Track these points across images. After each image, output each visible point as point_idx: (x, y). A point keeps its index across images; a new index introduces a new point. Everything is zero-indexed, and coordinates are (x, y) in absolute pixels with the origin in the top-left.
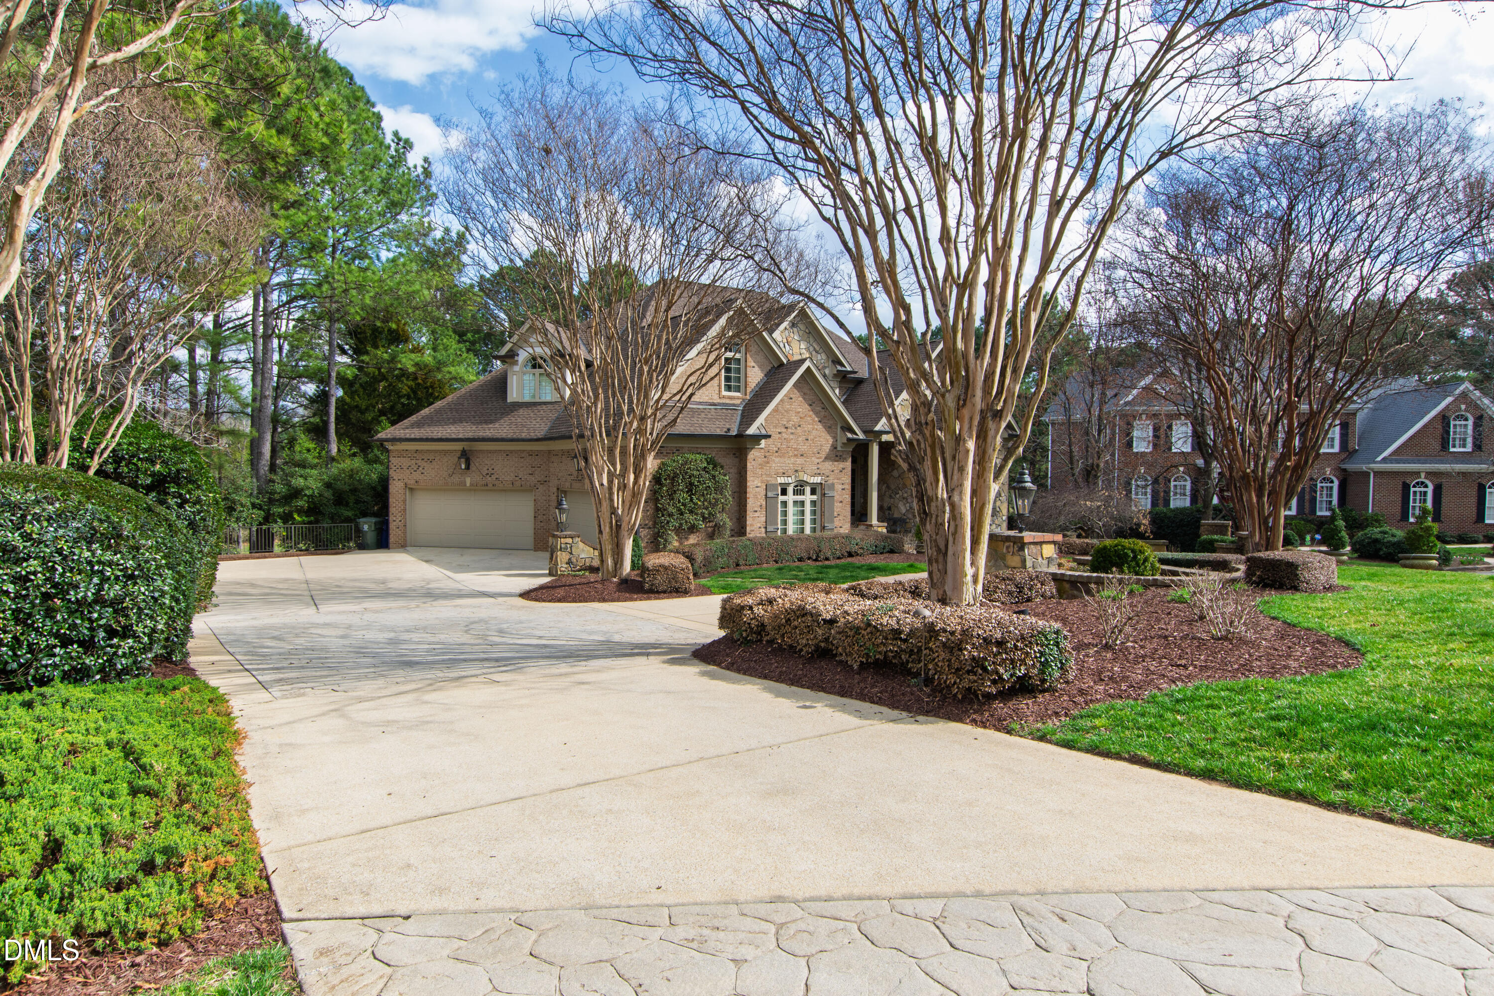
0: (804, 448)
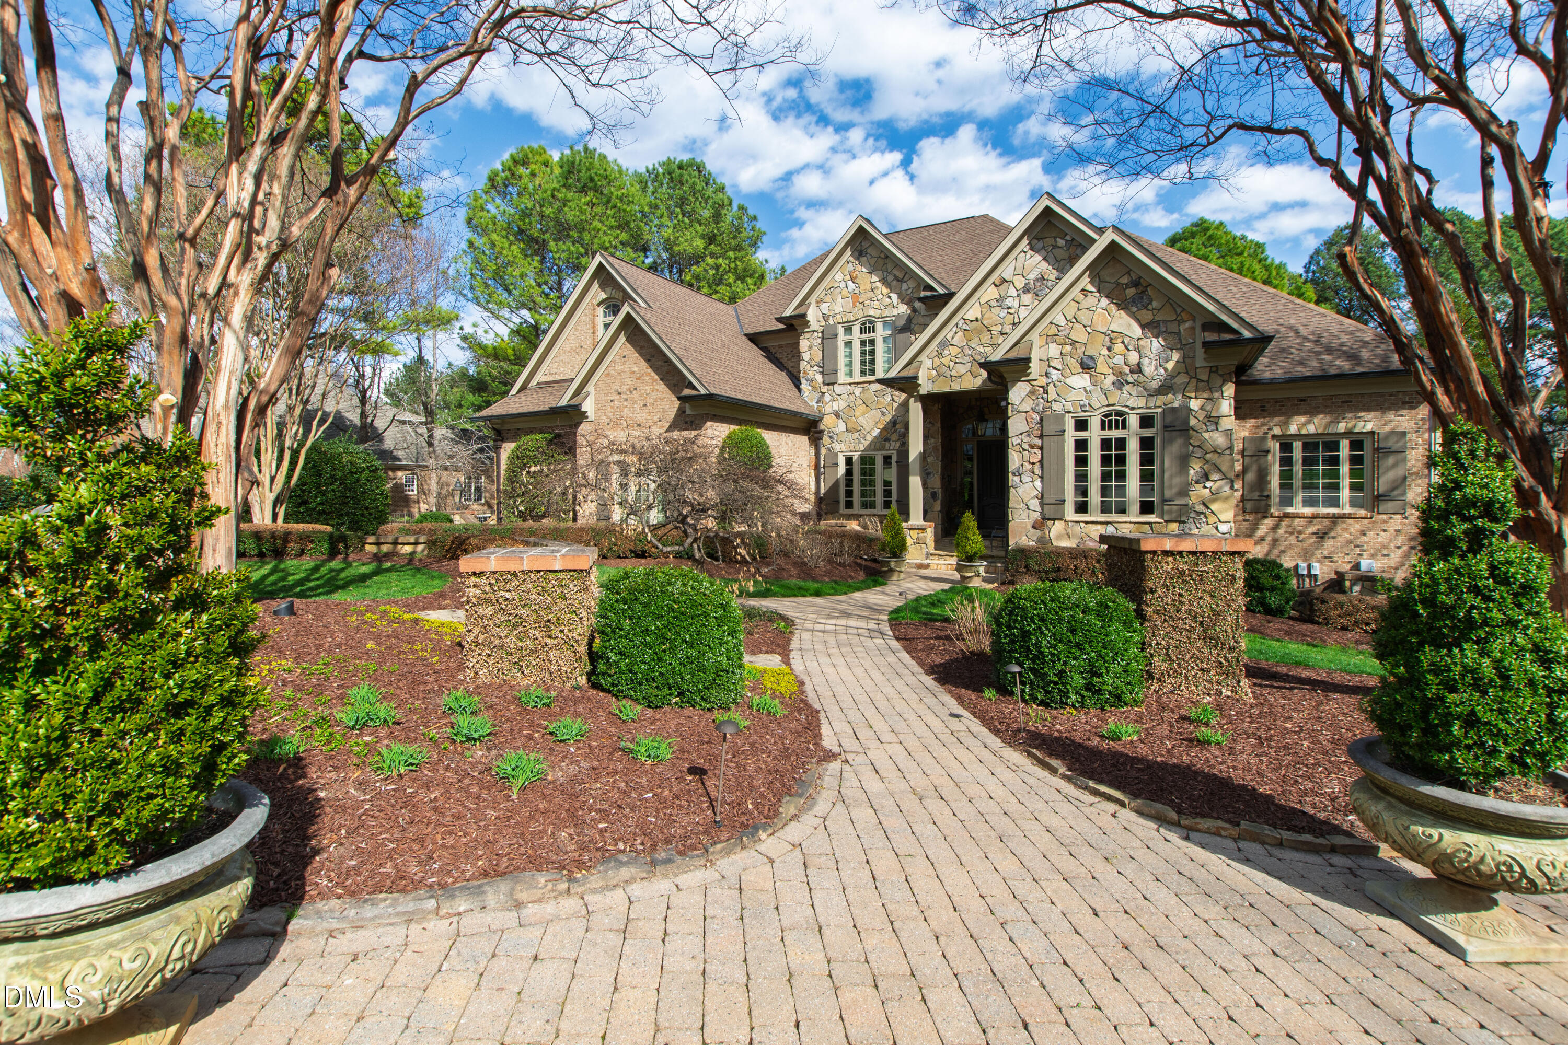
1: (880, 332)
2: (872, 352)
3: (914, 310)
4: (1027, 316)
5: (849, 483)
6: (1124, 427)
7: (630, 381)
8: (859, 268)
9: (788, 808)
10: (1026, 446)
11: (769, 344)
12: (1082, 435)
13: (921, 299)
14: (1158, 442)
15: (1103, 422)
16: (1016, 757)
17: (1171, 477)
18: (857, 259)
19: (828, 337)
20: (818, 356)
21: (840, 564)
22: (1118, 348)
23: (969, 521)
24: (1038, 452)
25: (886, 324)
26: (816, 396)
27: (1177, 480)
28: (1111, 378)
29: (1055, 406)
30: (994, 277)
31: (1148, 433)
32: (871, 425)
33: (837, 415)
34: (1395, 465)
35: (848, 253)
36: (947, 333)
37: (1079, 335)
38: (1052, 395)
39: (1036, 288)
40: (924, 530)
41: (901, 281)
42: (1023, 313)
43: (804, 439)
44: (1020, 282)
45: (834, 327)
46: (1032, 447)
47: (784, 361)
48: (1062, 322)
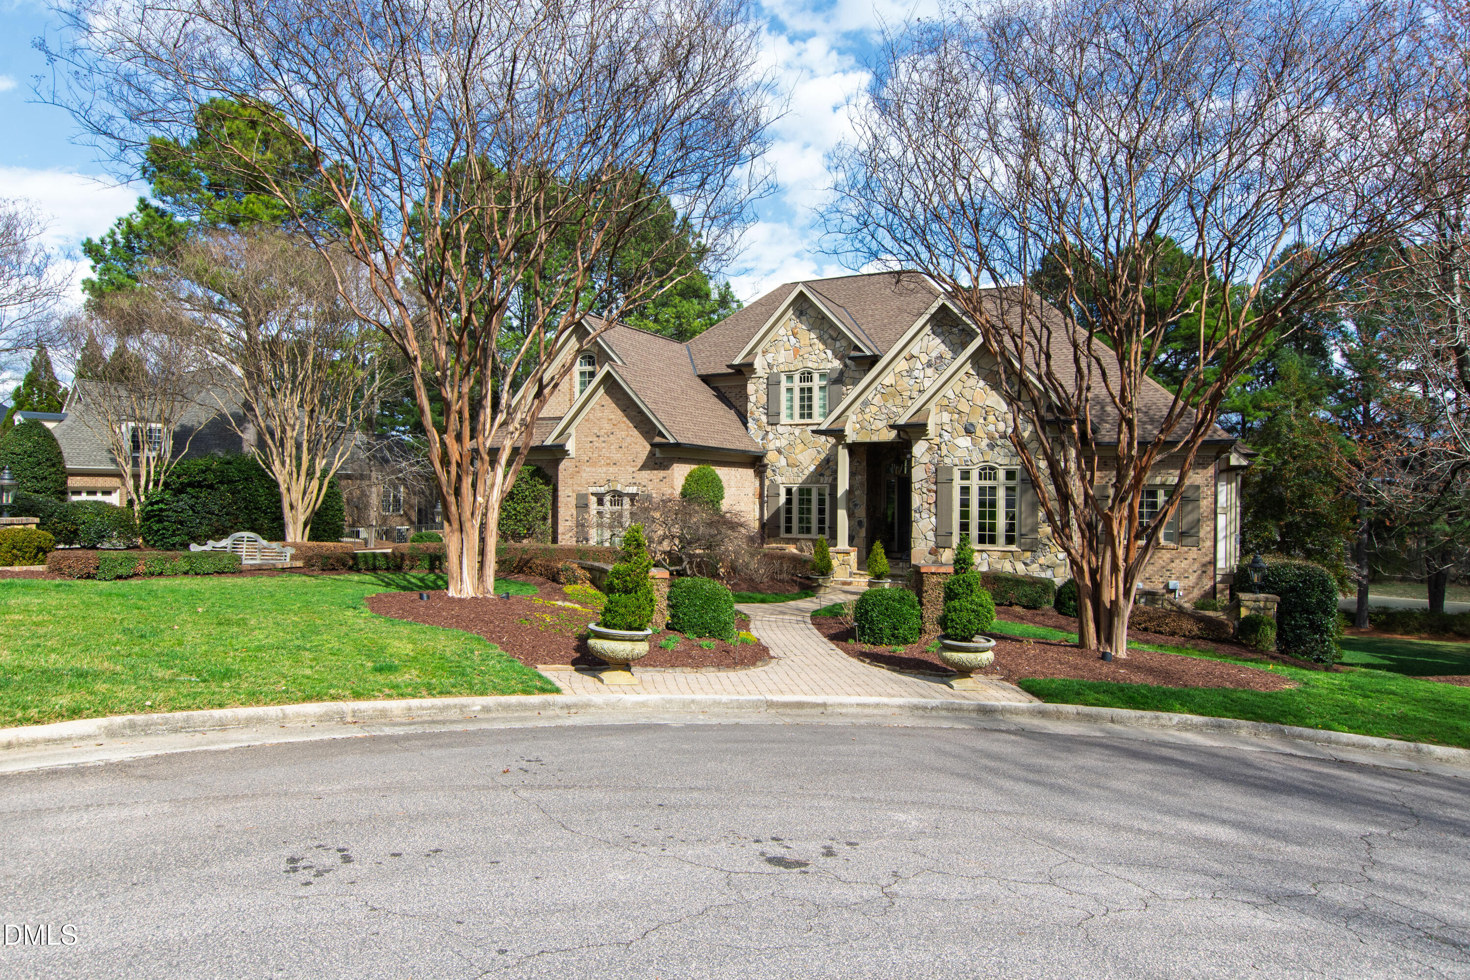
0: (617, 456)
1: (817, 383)
2: (810, 399)
3: (846, 365)
4: (930, 385)
5: (789, 511)
6: (995, 479)
7: (607, 427)
8: (799, 325)
9: (759, 663)
10: (925, 490)
11: (719, 385)
12: (965, 483)
13: (850, 358)
14: (1018, 490)
15: (980, 474)
16: (854, 661)
17: (1026, 518)
18: (798, 317)
19: (772, 383)
20: (764, 399)
21: (780, 581)
22: (991, 418)
23: (878, 548)
24: (934, 495)
25: (822, 376)
26: (761, 434)
27: (1030, 521)
28: (986, 441)
29: (947, 460)
30: (905, 353)
31: (1011, 483)
32: (808, 462)
33: (779, 452)
34: (1192, 511)
35: (791, 312)
36: (869, 394)
37: (964, 407)
38: (944, 452)
39: (936, 364)
40: (848, 553)
41: (835, 339)
42: (927, 382)
43: (751, 472)
44: (924, 359)
45: (778, 375)
46: (929, 491)
47: (732, 400)
48: (952, 396)
